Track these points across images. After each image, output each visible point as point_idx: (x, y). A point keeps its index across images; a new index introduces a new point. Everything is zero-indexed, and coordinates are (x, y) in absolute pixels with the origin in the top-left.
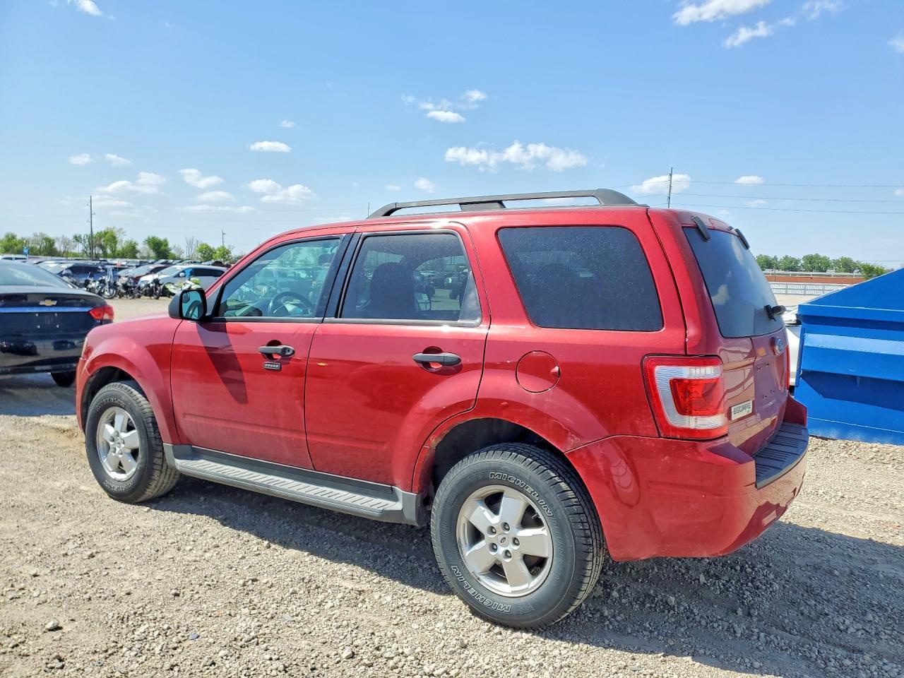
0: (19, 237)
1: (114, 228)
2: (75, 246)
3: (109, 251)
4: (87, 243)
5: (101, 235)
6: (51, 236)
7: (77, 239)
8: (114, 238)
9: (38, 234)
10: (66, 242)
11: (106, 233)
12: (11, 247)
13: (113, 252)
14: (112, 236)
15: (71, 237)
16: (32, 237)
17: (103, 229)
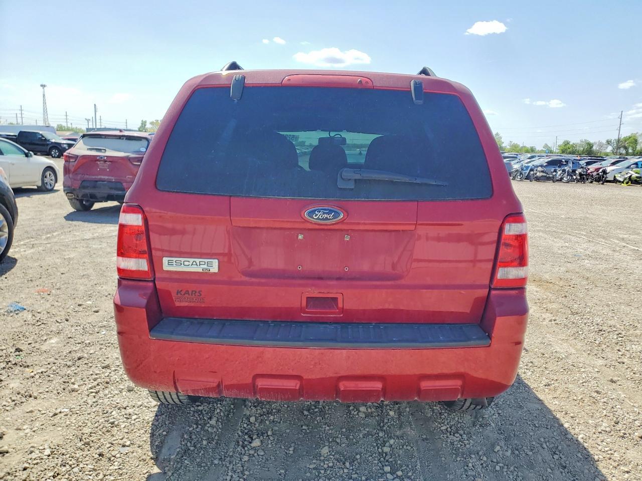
0: (571, 143)
1: (637, 133)
2: (607, 148)
3: (630, 151)
4: (615, 145)
5: (626, 140)
6: (592, 141)
7: (609, 142)
8: (636, 141)
9: (584, 140)
10: (601, 145)
11: (630, 138)
12: (566, 150)
13: (634, 150)
14: (634, 139)
15: (604, 142)
16: (579, 142)
17: (628, 134)
